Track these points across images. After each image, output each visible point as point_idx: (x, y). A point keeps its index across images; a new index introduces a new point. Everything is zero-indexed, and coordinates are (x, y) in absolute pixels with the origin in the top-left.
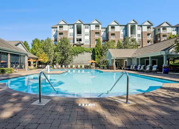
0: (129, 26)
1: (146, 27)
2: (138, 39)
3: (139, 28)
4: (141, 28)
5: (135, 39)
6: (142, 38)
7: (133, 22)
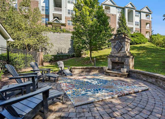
0: (126, 10)
1: (145, 14)
2: (136, 29)
3: (137, 14)
4: (139, 14)
5: (132, 28)
6: (140, 27)
7: (130, 6)
